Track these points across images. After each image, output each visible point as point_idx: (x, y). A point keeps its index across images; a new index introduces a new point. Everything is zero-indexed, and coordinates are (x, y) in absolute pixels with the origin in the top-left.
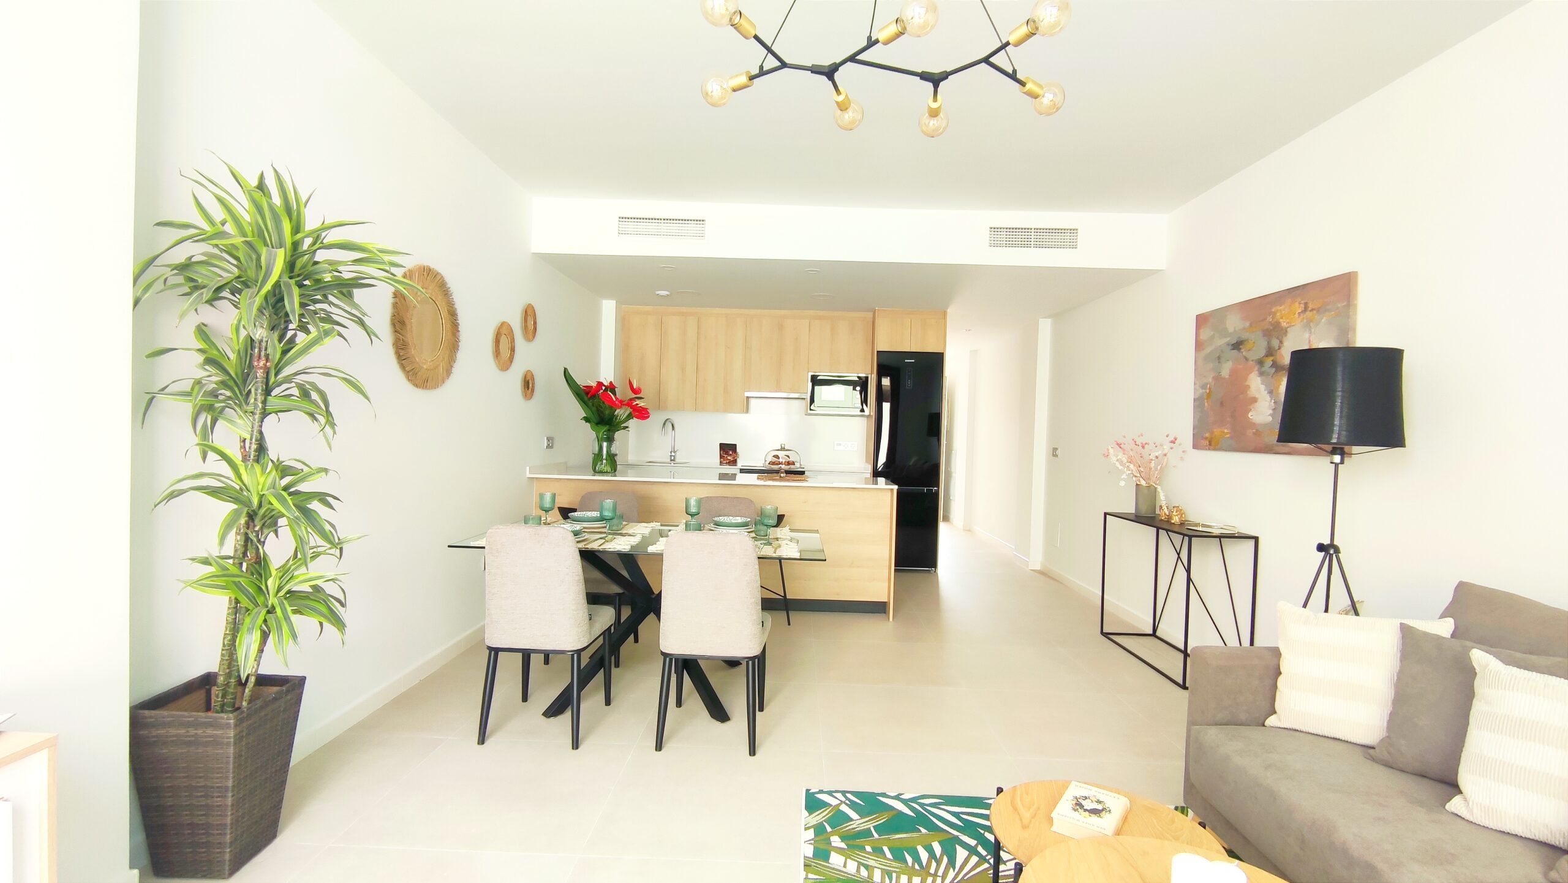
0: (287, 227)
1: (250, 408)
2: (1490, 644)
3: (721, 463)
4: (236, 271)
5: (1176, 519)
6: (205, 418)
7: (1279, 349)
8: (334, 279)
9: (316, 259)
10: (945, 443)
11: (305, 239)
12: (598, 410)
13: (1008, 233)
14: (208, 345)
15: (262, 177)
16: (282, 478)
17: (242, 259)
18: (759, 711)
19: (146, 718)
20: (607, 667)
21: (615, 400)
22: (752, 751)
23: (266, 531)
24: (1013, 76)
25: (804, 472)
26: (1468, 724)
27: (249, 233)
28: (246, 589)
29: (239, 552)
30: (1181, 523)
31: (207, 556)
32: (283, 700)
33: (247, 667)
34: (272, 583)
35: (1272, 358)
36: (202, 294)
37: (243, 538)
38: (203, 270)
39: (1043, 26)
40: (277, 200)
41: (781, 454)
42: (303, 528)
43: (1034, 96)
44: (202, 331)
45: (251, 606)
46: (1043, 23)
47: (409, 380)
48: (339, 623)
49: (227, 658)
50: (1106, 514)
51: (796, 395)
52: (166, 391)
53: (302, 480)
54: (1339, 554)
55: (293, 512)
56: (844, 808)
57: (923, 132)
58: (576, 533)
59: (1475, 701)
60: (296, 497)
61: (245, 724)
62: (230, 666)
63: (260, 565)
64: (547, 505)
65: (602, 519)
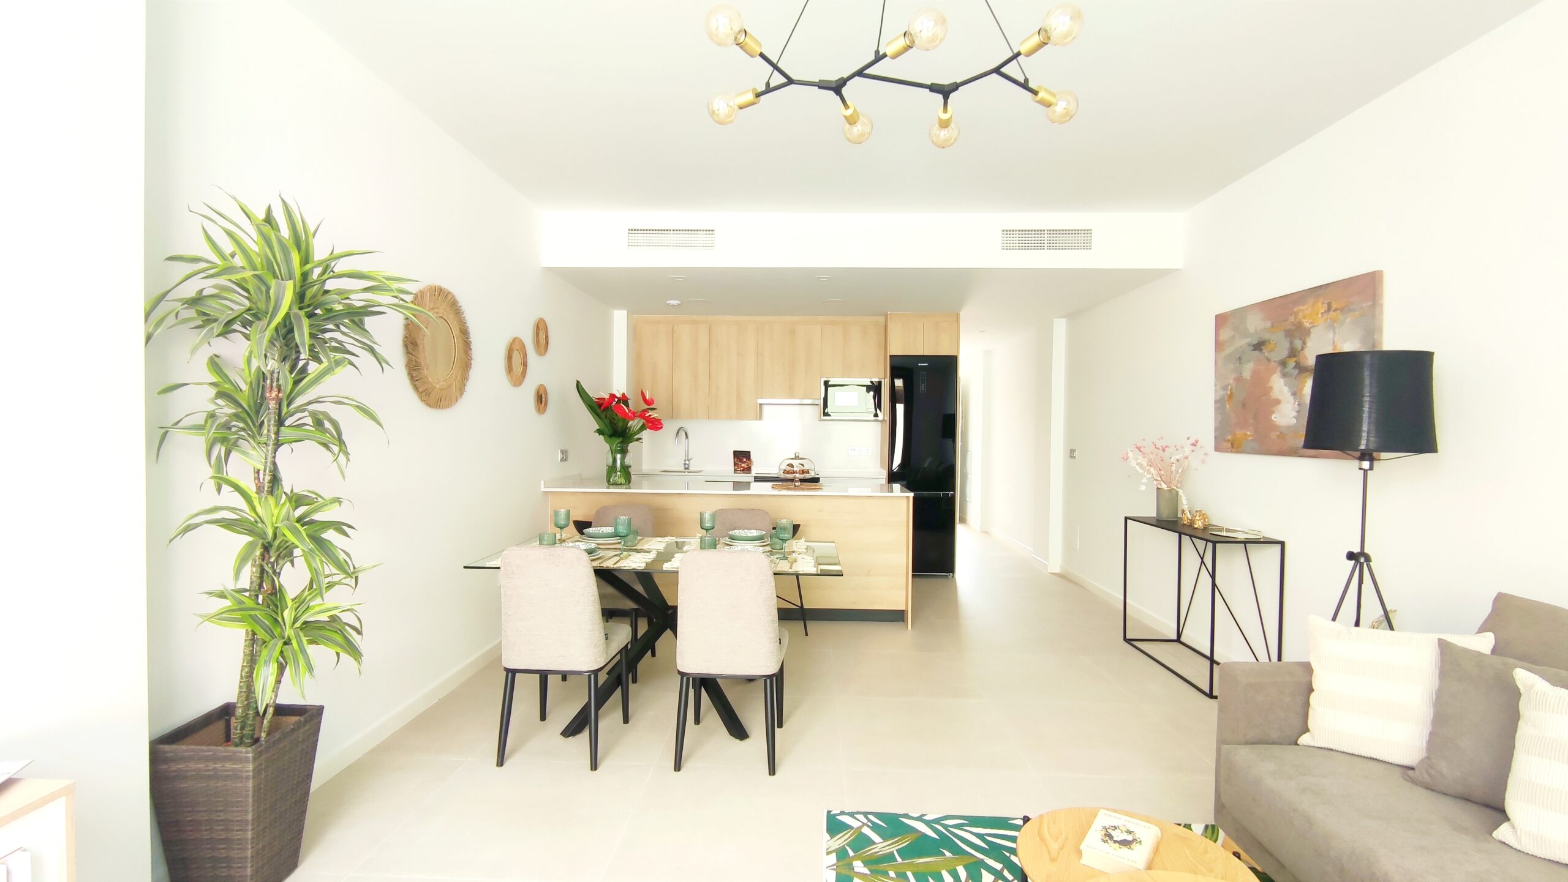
0: (296, 258)
1: (263, 439)
2: (1533, 662)
3: (735, 470)
4: (247, 303)
5: (1199, 524)
6: (219, 449)
7: (1302, 350)
8: (346, 308)
9: (326, 288)
10: (960, 444)
11: (315, 270)
12: (611, 422)
13: (1021, 236)
14: (222, 379)
15: (269, 211)
16: (296, 508)
17: (252, 291)
18: (778, 727)
19: (166, 752)
20: (624, 685)
21: (627, 412)
22: (772, 771)
23: (281, 562)
24: (1025, 86)
25: (819, 478)
26: (1514, 747)
27: (259, 266)
28: (262, 621)
29: (255, 584)
30: (1205, 528)
31: (222, 589)
32: (302, 731)
33: (265, 697)
34: (288, 615)
35: (1295, 359)
36: (213, 328)
37: (259, 570)
38: (213, 303)
39: (1054, 36)
40: (285, 232)
41: (795, 463)
42: (318, 560)
43: (1048, 105)
44: (215, 363)
45: (267, 638)
46: (1055, 32)
47: (422, 401)
48: (355, 652)
49: (245, 690)
50: (1126, 519)
51: (809, 401)
52: (180, 425)
53: (316, 510)
54: (1371, 563)
55: (307, 545)
56: (866, 831)
57: (933, 142)
58: (590, 552)
59: (1521, 724)
60: (312, 526)
61: (263, 757)
62: (247, 698)
63: (275, 597)
64: (562, 522)
65: (615, 535)
